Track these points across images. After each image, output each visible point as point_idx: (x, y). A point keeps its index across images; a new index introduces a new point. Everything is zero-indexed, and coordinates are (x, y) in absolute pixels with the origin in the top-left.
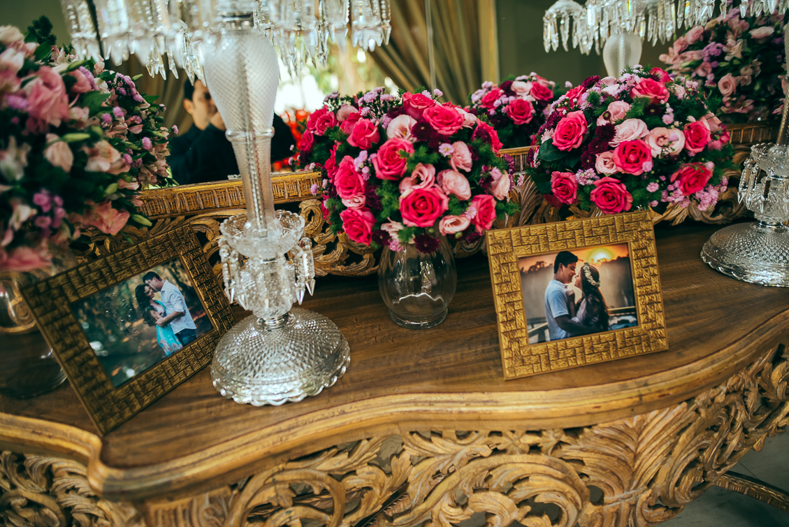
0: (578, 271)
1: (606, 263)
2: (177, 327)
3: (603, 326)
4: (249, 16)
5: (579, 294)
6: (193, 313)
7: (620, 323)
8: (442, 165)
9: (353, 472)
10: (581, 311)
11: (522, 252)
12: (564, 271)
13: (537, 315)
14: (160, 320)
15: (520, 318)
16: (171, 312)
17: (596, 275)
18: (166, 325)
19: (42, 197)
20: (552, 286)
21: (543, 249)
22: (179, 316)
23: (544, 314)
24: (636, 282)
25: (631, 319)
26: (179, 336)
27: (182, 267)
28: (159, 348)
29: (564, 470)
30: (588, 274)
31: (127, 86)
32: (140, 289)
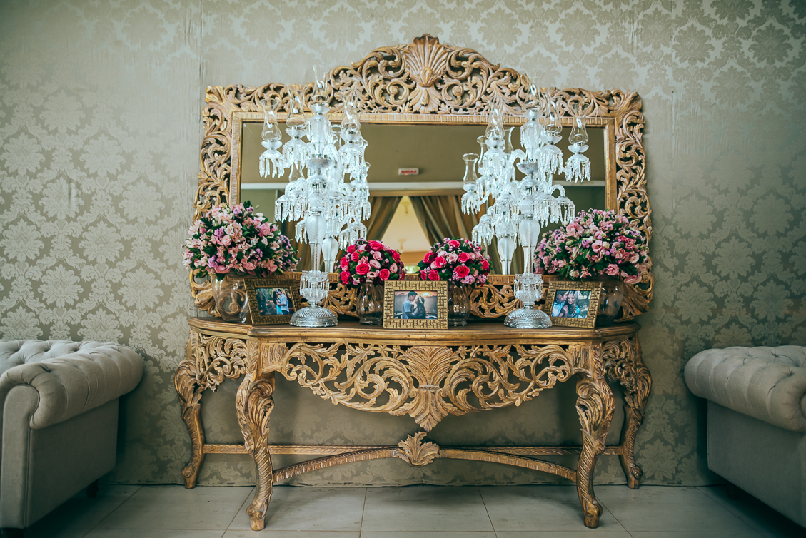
0: (416, 298)
1: (427, 297)
2: (283, 308)
3: (424, 317)
4: (320, 212)
5: (416, 306)
6: (289, 307)
7: (430, 318)
8: (371, 257)
9: (328, 358)
10: (416, 311)
11: (397, 289)
12: (411, 297)
13: (399, 310)
14: (278, 304)
15: (392, 309)
16: (282, 303)
17: (423, 301)
18: (279, 306)
19: (258, 250)
20: (406, 301)
21: (404, 289)
22: (284, 305)
23: (402, 310)
24: (438, 304)
25: (435, 317)
26: (283, 311)
27: (290, 292)
28: (276, 311)
29: (401, 367)
30: (420, 300)
31: (286, 241)
32: (275, 293)
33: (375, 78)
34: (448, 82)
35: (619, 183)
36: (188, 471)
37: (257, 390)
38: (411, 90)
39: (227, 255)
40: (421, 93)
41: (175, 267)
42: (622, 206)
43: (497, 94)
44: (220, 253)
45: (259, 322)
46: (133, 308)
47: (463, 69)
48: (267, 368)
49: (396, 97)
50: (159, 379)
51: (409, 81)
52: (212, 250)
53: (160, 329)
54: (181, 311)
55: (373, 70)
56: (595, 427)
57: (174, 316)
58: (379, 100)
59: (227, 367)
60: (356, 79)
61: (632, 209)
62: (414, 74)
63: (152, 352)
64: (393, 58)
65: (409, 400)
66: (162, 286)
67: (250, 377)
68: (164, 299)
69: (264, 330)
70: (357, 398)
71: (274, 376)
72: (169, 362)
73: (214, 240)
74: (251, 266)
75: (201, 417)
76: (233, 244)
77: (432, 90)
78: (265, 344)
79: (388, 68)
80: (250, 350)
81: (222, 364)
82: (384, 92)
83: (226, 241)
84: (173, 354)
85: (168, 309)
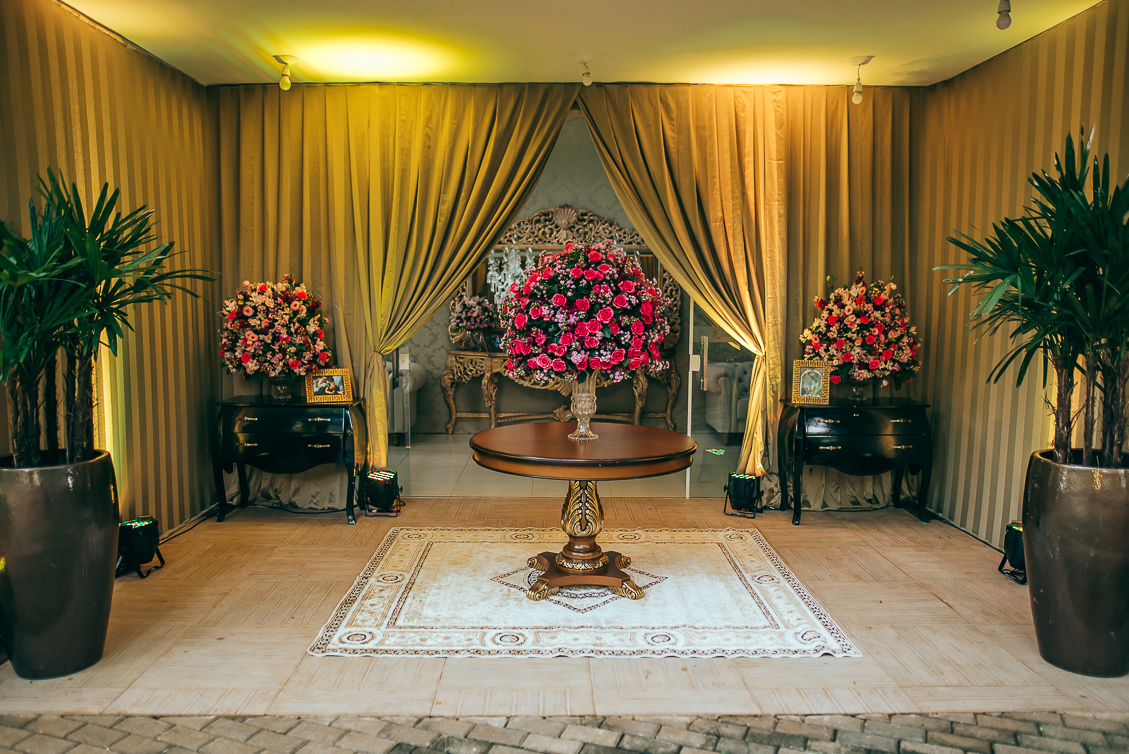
33: (539, 225)
34: (577, 227)
35: (665, 280)
36: (449, 425)
37: (491, 380)
38: (558, 232)
39: (476, 321)
40: (563, 234)
41: (439, 324)
42: (666, 291)
43: (602, 233)
44: (472, 320)
45: (490, 351)
46: (418, 346)
47: (584, 220)
48: (495, 371)
49: (550, 236)
50: (432, 381)
51: (557, 227)
52: (468, 319)
53: (432, 356)
54: (443, 347)
55: (538, 221)
56: (639, 395)
57: (439, 349)
58: (542, 238)
59: (474, 372)
60: (529, 227)
61: (671, 293)
62: (559, 222)
63: (429, 367)
64: (548, 215)
65: (557, 383)
66: (433, 334)
67: (488, 375)
68: (434, 341)
69: (493, 354)
70: (535, 383)
71: (498, 374)
72: (437, 373)
73: (469, 314)
74: (486, 325)
75: (454, 399)
76: (478, 316)
77: (569, 232)
78: (494, 360)
79: (546, 220)
80: (487, 363)
81: (471, 370)
82: (544, 233)
83: (475, 315)
84: (439, 369)
85: (436, 346)
